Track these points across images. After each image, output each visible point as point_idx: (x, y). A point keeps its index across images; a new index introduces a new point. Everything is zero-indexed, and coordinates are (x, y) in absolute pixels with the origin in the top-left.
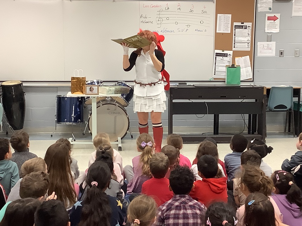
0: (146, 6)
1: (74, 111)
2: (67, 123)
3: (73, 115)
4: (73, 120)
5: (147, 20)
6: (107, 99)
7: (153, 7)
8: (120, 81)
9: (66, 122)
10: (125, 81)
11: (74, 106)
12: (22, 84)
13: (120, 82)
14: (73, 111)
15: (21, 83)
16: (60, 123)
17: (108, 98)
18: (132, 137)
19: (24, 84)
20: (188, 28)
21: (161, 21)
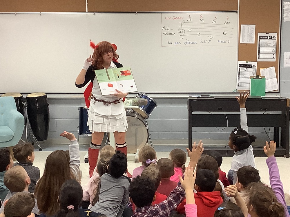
0: (168, 18)
2: (88, 134)
5: (169, 32)
7: (175, 19)
8: (141, 93)
12: (46, 96)
16: (82, 135)
17: (128, 110)
20: (210, 39)
21: (184, 33)
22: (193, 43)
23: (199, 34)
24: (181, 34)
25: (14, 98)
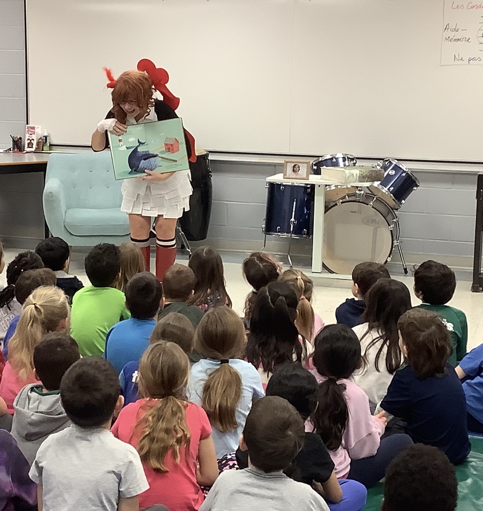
0: (458, 6)
1: (295, 211)
2: (280, 234)
3: (293, 219)
4: (292, 230)
5: (458, 35)
6: (357, 192)
7: (472, 7)
8: (387, 159)
9: (279, 232)
10: (398, 160)
11: (295, 203)
12: (207, 155)
13: (387, 161)
14: (294, 213)
15: (206, 153)
16: (270, 234)
17: (359, 190)
18: (406, 272)
19: (211, 157)
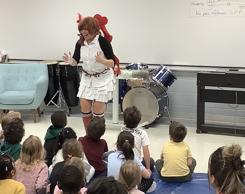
5: (198, 2)
10: (165, 65)
17: (146, 81)
20: (241, 10)
21: (213, 3)
22: (222, 14)
23: (229, 4)
24: (210, 4)
25: (47, 65)
